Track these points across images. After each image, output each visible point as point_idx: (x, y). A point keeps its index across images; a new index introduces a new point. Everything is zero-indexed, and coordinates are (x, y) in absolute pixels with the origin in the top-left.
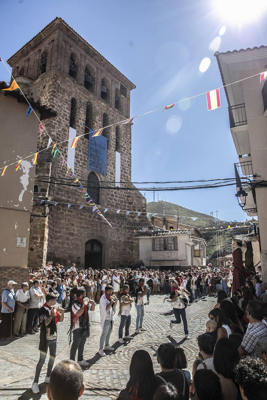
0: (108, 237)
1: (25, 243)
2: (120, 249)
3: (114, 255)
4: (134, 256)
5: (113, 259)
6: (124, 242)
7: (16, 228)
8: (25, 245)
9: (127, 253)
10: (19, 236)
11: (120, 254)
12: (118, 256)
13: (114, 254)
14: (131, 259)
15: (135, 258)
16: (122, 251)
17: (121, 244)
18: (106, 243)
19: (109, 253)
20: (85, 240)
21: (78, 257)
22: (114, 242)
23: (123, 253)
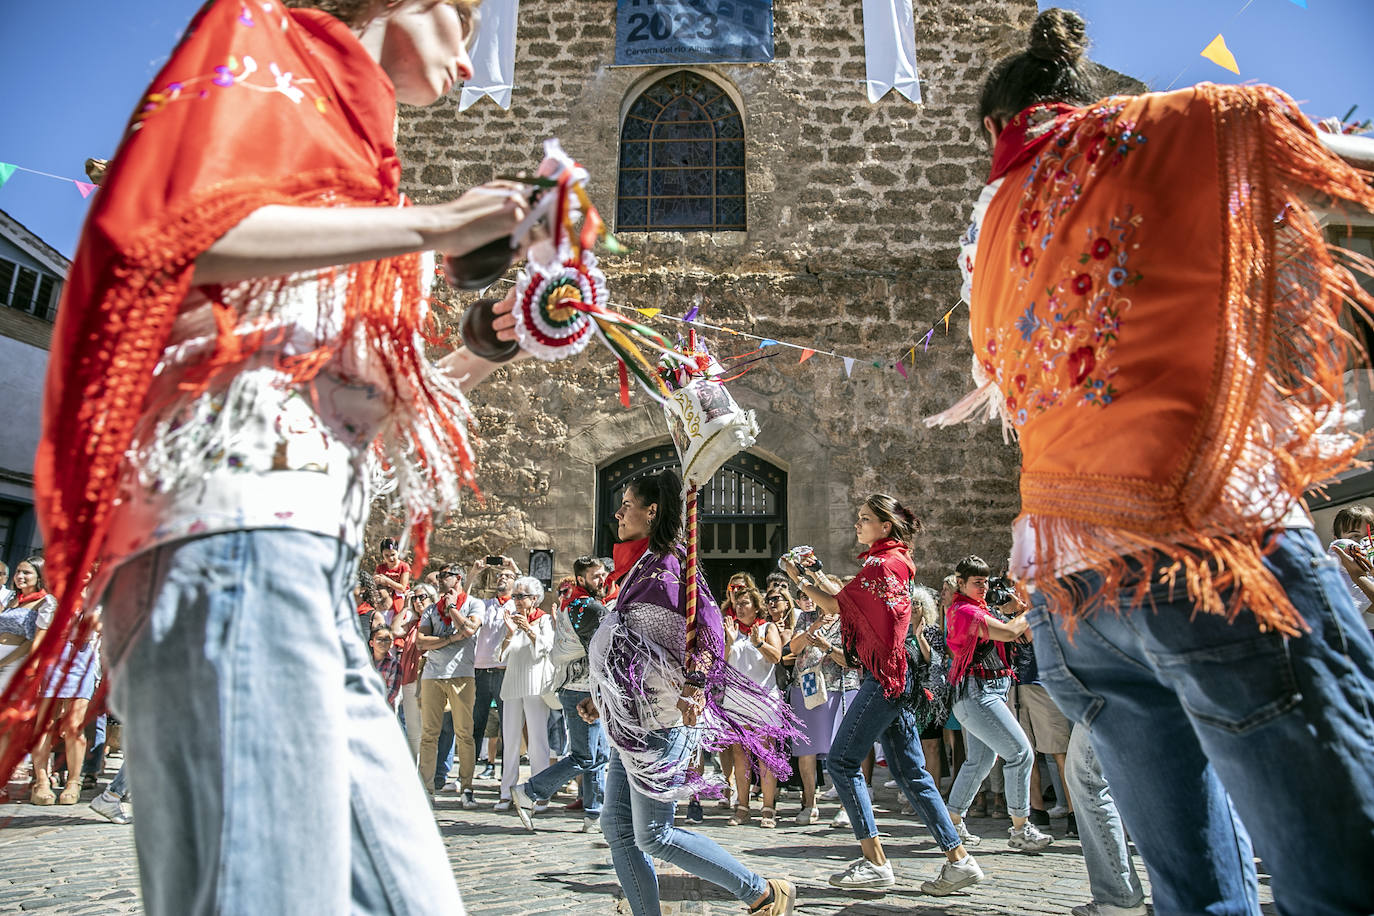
0: (817, 411)
2: (945, 487)
11: (956, 519)
16: (970, 494)
17: (956, 447)
18: (789, 457)
19: (826, 515)
20: (595, 449)
21: (536, 551)
22: (876, 444)
23: (989, 511)
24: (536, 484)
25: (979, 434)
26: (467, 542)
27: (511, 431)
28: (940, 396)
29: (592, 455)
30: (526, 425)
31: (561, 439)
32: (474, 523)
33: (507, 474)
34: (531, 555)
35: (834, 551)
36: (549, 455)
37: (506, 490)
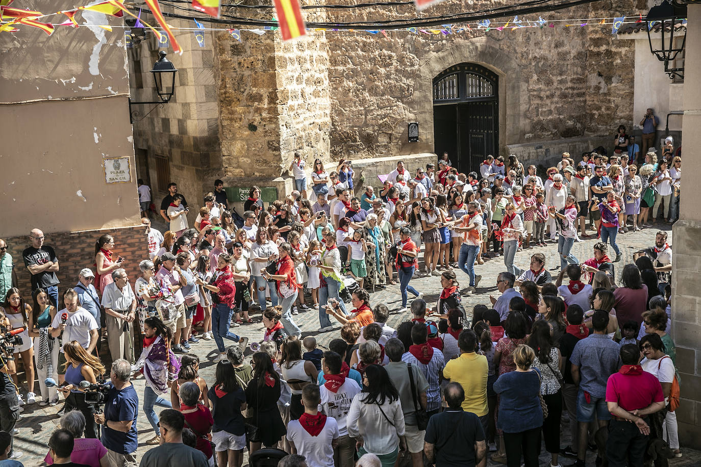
0: (517, 48)
1: (127, 171)
2: (561, 82)
3: (539, 102)
4: (615, 100)
5: (537, 115)
6: (580, 55)
7: (97, 141)
8: (127, 176)
9: (592, 91)
10: (108, 159)
11: (564, 96)
12: (557, 103)
13: (541, 98)
14: (603, 109)
15: (617, 106)
16: (570, 84)
17: (566, 63)
18: (506, 71)
19: (519, 98)
20: (431, 72)
21: (411, 124)
22: (538, 63)
23: (575, 91)
24: (408, 90)
25: (574, 57)
26: (381, 122)
27: (395, 64)
28: (562, 38)
29: (430, 75)
30: (401, 60)
31: (416, 67)
32: (382, 112)
33: (395, 86)
34: (409, 125)
35: (522, 113)
36: (412, 75)
37: (395, 94)
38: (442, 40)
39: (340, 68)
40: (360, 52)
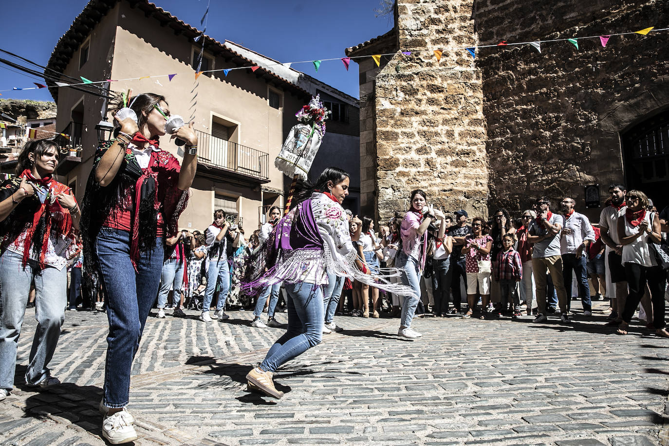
20: (617, 123)
21: (588, 186)
24: (583, 150)
26: (547, 187)
27: (563, 124)
29: (616, 127)
30: (571, 119)
31: (595, 122)
32: (550, 177)
33: (565, 147)
34: (586, 189)
36: (588, 133)
37: (565, 156)
38: (633, 85)
39: (498, 139)
40: (519, 120)
